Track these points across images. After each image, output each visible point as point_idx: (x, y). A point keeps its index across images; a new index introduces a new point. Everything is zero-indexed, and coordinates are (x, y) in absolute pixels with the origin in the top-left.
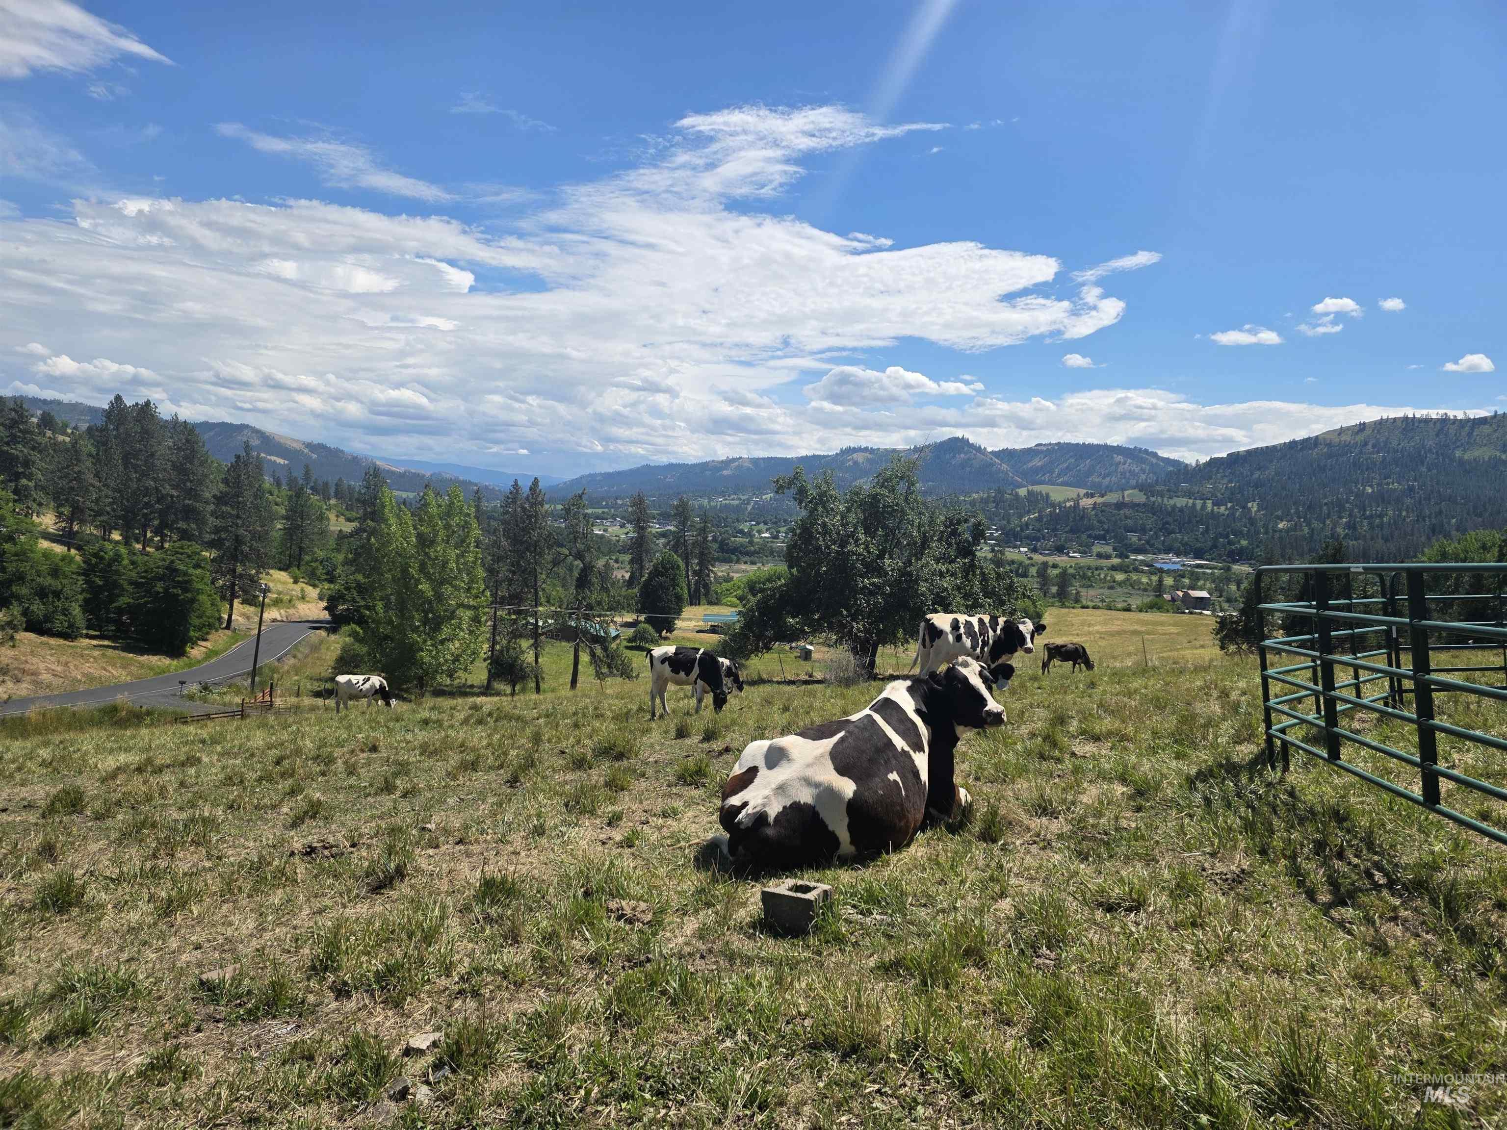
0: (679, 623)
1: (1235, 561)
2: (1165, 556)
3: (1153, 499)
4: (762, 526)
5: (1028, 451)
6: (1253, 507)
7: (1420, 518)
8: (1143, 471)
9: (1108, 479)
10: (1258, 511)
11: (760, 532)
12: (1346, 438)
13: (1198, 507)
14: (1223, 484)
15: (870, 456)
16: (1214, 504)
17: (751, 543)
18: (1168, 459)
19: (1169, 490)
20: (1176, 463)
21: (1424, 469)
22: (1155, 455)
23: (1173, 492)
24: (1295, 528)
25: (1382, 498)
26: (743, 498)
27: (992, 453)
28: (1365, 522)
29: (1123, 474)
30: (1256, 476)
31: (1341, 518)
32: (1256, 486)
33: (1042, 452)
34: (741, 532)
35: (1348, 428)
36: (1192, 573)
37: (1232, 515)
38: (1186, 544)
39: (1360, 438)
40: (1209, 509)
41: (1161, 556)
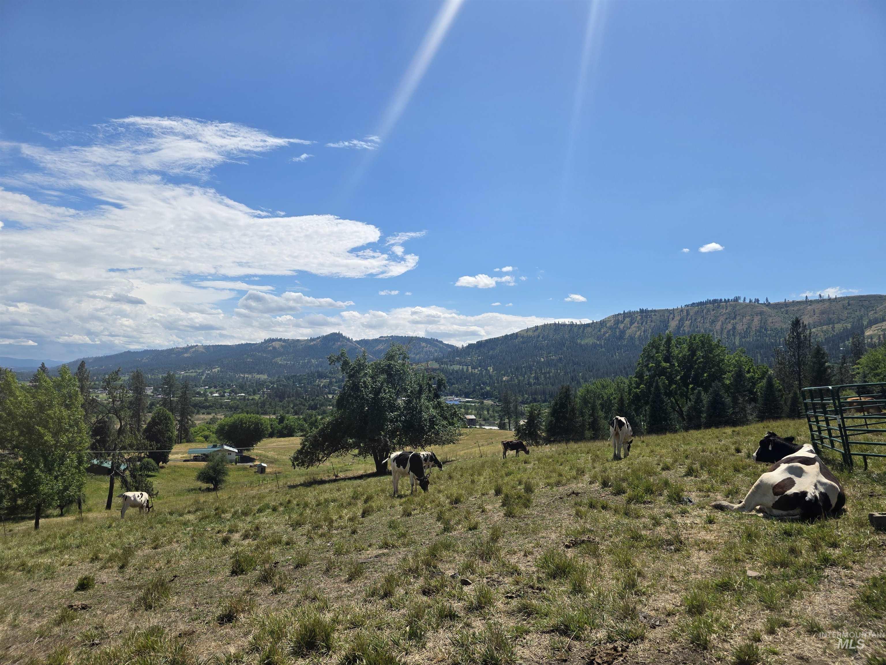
0: (171, 457)
1: (484, 398)
2: (450, 397)
3: (442, 366)
4: (212, 389)
5: (376, 341)
6: (491, 369)
7: (566, 373)
8: (436, 351)
9: (418, 356)
10: (493, 371)
11: (212, 393)
12: (530, 333)
13: (465, 370)
14: (476, 358)
15: (283, 344)
16: (472, 368)
17: (206, 400)
18: (448, 344)
19: (450, 361)
20: (452, 346)
21: (565, 349)
22: (441, 342)
23: (452, 363)
24: (512, 379)
25: (549, 363)
26: (199, 371)
27: (356, 341)
28: (542, 376)
29: (426, 352)
30: (490, 353)
31: (531, 374)
32: (491, 359)
33: (383, 341)
34: (199, 393)
35: (531, 329)
36: (465, 406)
37: (481, 374)
38: (460, 390)
39: (536, 333)
40: (470, 371)
41: (448, 397)
